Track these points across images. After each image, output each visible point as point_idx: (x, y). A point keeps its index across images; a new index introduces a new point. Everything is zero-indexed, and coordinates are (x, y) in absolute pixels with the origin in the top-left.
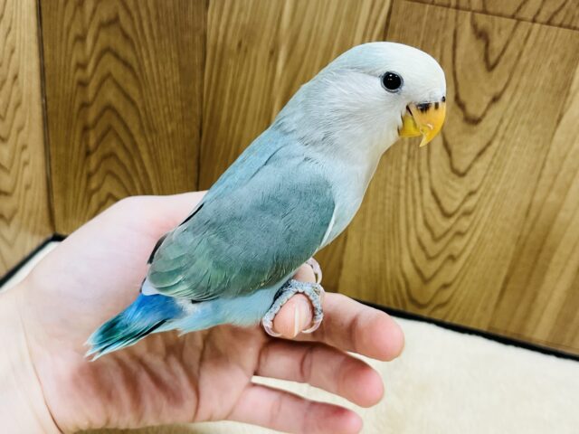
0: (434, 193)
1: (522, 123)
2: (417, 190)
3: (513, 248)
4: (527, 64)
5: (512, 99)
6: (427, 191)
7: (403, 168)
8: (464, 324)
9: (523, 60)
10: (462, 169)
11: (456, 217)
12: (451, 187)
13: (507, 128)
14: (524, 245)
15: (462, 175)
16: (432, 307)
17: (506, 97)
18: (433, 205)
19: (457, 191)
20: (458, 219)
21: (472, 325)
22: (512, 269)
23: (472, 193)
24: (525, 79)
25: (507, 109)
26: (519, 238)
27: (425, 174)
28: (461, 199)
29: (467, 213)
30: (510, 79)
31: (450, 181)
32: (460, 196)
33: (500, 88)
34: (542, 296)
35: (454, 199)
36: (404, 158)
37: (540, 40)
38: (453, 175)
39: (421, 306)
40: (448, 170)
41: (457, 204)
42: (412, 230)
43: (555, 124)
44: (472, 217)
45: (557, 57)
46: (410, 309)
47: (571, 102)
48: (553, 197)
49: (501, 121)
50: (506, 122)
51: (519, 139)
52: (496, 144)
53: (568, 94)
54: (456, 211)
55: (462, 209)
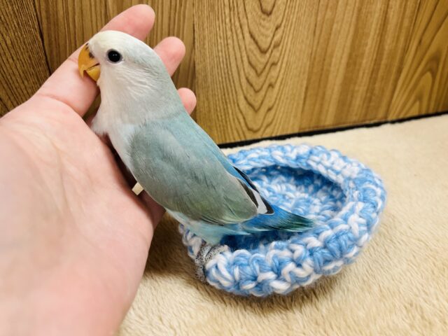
0: (252, 36)
2: (240, 36)
3: (308, 63)
6: (247, 35)
7: (228, 20)
8: (284, 133)
10: (269, 9)
11: (270, 50)
12: (263, 27)
14: (315, 58)
15: (269, 14)
16: (262, 129)
18: (253, 47)
19: (267, 29)
20: (272, 52)
21: (289, 132)
22: (309, 79)
23: (278, 28)
26: (311, 54)
27: (244, 21)
28: (272, 35)
29: (276, 46)
31: (262, 22)
32: (270, 33)
34: (328, 92)
35: (267, 37)
36: (227, 11)
38: (264, 16)
39: (256, 132)
40: (260, 13)
41: (269, 39)
42: (242, 73)
44: (280, 47)
46: (250, 137)
48: (329, 13)
54: (270, 47)
55: (273, 43)
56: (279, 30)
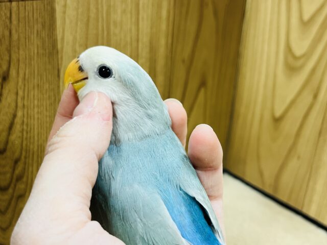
1: (34, 88)
4: (19, 39)
5: (18, 73)
9: (15, 36)
11: (12, 185)
13: (23, 98)
17: (13, 72)
19: (4, 166)
20: (15, 186)
23: (16, 162)
24: (21, 52)
25: (18, 82)
28: (11, 171)
30: (10, 56)
32: (8, 169)
33: (5, 67)
35: (5, 174)
37: (22, 15)
41: (8, 176)
43: (57, 78)
44: (25, 179)
45: (40, 26)
47: (62, 58)
49: (17, 94)
50: (21, 93)
51: (36, 102)
52: (20, 114)
53: (58, 52)
54: (11, 182)
55: (15, 177)
56: (19, 163)
